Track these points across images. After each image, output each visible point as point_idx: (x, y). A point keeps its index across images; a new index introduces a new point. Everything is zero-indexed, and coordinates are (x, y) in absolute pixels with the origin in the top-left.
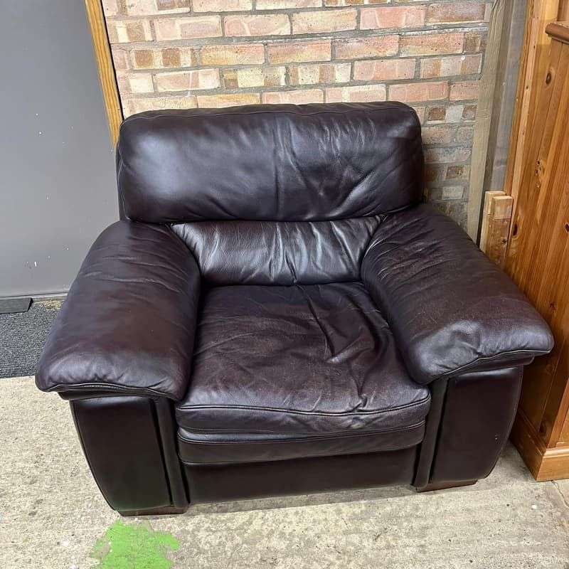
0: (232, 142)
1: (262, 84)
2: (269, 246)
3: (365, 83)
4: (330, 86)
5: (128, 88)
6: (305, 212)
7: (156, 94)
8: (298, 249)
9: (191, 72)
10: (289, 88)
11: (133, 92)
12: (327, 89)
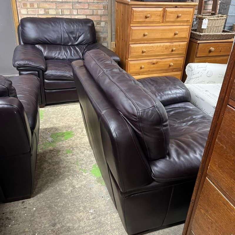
0: (50, 25)
1: (55, 13)
2: (60, 50)
3: (81, 15)
4: (72, 15)
5: (20, 12)
6: (69, 43)
7: (28, 14)
8: (68, 52)
9: (37, 9)
10: (62, 15)
12: (72, 16)
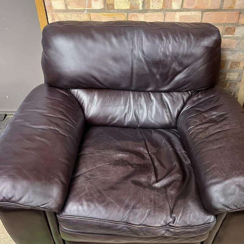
0: (107, 43)
1: (128, 7)
2: (125, 105)
3: (189, 10)
4: (168, 11)
5: (51, 6)
6: (147, 87)
7: (67, 11)
8: (142, 107)
10: (144, 11)
11: (53, 8)
12: (166, 13)
